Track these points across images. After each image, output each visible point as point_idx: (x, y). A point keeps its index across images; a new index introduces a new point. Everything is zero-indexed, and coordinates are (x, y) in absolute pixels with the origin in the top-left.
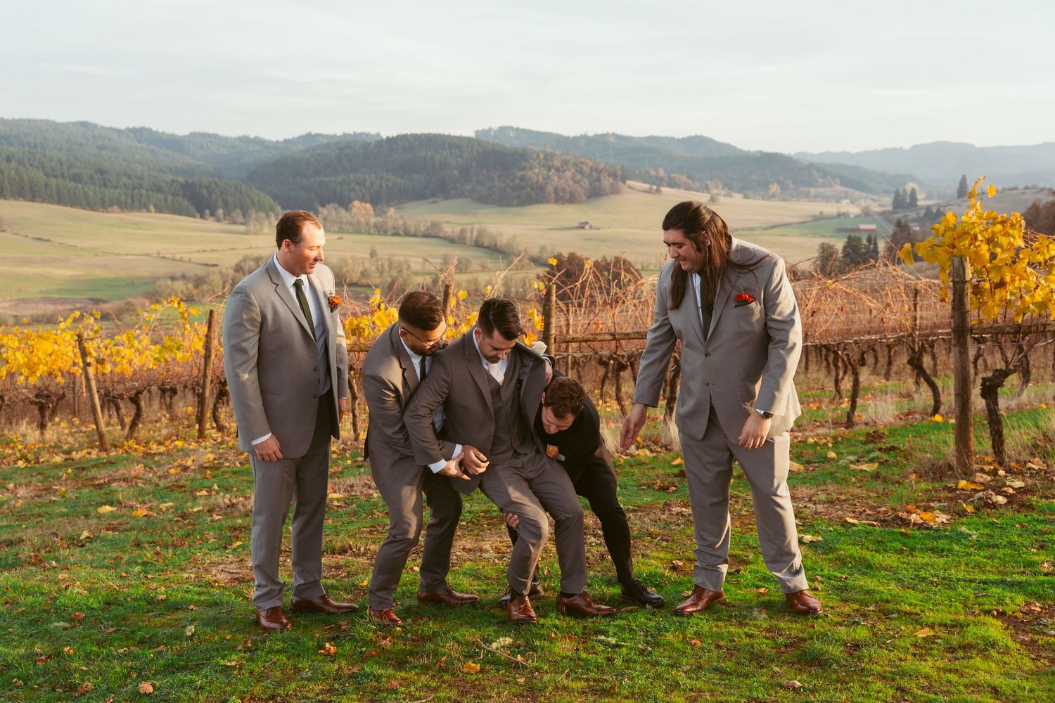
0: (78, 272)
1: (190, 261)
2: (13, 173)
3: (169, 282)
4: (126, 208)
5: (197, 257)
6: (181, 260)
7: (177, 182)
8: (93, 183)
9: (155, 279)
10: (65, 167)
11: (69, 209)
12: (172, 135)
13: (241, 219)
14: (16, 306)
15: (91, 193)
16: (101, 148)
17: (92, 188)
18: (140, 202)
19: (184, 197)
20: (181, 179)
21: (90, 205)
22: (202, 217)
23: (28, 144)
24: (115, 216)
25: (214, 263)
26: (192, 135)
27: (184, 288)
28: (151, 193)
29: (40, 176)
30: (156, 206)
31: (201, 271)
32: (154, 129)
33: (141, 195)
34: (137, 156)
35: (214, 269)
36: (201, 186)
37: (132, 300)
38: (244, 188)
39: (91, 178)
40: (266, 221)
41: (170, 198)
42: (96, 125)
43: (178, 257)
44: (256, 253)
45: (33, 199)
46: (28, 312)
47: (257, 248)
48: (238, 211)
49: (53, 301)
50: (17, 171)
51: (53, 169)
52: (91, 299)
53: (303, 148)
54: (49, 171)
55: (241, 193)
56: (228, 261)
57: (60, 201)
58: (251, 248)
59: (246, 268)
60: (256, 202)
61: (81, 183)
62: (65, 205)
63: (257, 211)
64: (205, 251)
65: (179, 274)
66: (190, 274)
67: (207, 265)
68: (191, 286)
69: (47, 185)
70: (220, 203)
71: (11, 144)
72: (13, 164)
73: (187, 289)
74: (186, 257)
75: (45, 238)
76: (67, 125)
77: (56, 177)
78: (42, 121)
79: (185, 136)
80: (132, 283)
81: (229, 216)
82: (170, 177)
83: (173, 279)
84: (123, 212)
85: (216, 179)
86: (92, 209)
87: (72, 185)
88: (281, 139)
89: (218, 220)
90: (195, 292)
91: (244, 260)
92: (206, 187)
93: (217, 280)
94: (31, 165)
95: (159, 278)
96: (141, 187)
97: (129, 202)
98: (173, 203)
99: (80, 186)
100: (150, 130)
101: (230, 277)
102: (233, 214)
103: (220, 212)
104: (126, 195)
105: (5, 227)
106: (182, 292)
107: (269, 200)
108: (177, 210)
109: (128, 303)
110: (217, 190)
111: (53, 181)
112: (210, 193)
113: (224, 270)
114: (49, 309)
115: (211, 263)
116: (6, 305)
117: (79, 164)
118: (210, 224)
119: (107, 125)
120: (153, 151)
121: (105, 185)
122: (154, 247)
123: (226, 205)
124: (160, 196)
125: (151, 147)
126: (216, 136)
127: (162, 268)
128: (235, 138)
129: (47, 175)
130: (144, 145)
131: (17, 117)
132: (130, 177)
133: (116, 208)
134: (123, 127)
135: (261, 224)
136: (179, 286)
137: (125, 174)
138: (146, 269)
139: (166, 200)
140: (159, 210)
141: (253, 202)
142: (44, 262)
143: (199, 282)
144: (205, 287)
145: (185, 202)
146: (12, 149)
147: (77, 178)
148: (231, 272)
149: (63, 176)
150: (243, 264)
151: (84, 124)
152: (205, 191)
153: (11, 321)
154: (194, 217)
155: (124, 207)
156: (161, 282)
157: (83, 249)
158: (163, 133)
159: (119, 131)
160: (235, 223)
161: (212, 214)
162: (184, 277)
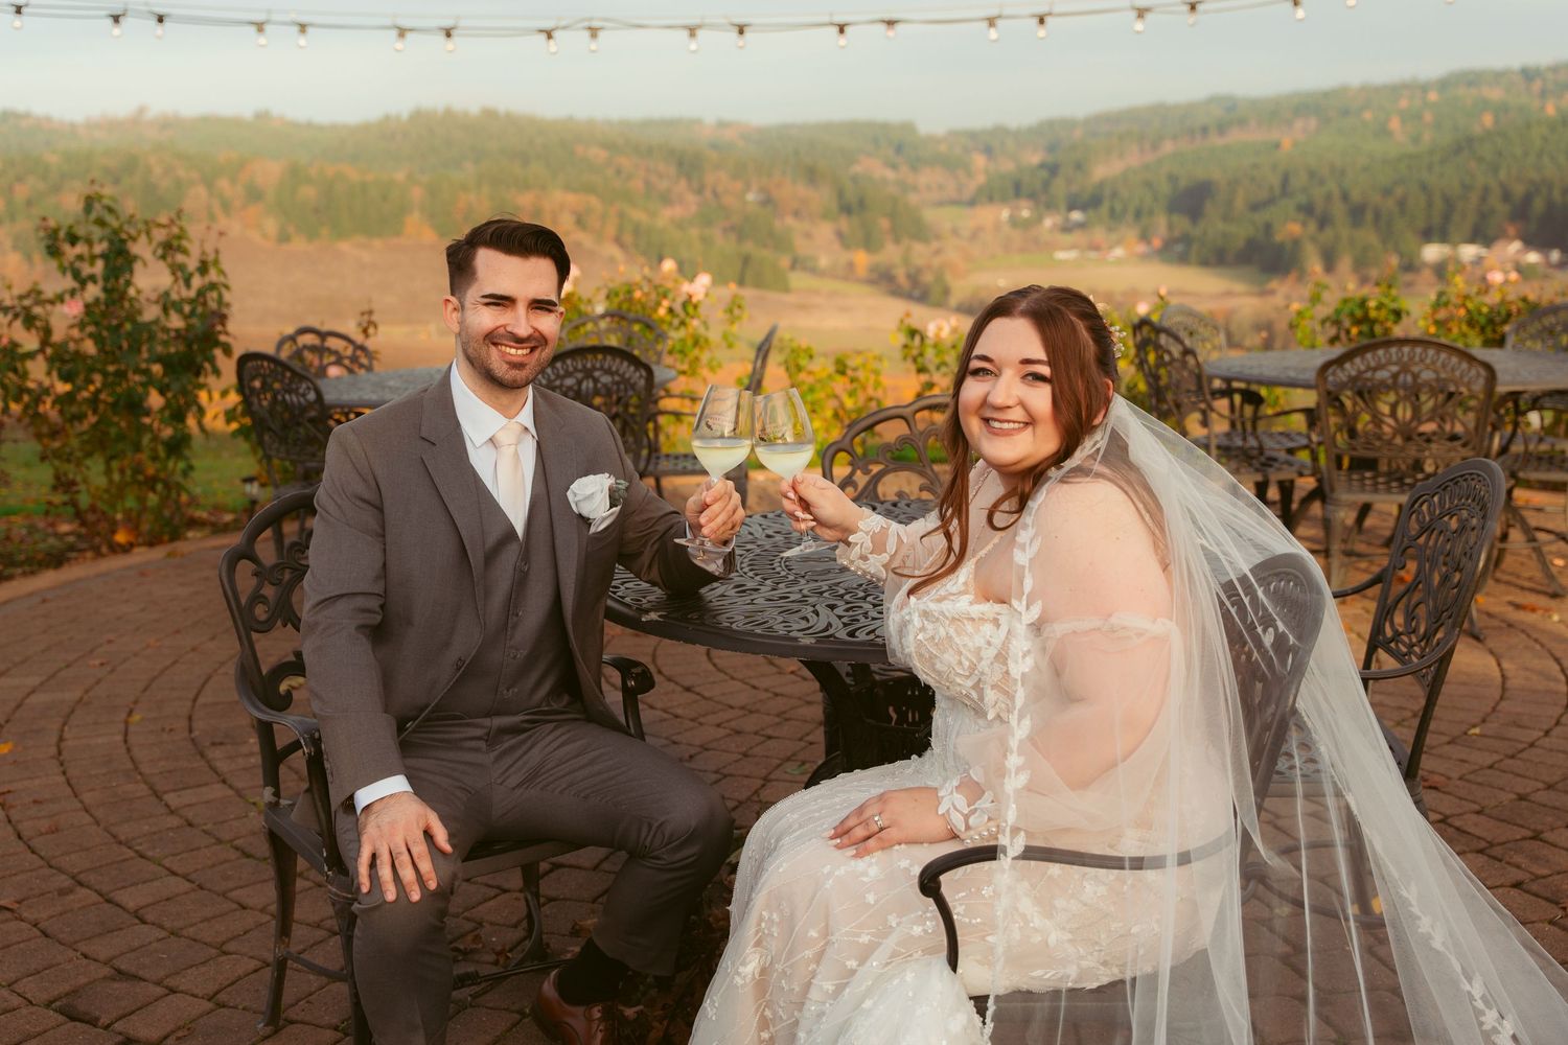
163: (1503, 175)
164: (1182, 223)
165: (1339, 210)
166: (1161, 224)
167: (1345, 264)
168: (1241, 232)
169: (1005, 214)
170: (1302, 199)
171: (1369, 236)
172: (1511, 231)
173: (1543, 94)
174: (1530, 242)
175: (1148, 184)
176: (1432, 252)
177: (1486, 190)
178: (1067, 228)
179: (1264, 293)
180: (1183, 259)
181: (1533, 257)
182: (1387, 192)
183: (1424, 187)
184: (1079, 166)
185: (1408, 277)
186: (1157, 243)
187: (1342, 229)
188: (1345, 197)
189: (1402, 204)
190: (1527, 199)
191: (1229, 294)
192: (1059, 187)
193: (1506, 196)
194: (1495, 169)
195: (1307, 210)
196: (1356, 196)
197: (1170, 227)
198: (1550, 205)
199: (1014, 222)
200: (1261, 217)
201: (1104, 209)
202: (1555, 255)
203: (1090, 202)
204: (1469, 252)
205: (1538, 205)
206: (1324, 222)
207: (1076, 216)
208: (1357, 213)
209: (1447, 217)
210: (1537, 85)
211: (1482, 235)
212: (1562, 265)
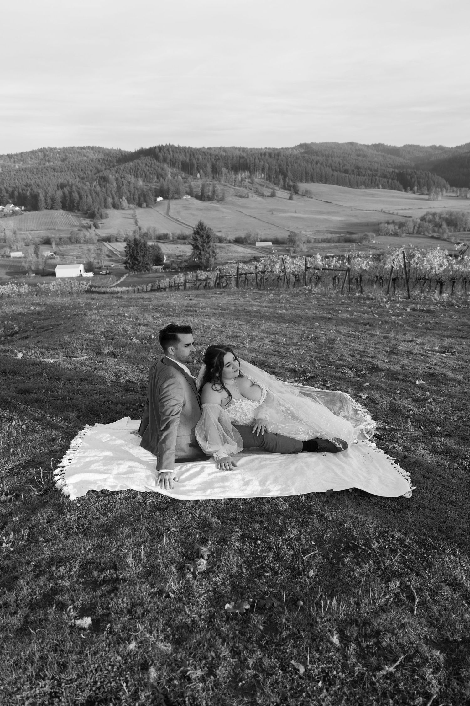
0: (343, 219)
1: (397, 214)
2: (318, 170)
3: (386, 225)
4: (368, 186)
5: (401, 212)
6: (393, 214)
7: (395, 172)
8: (354, 174)
9: (379, 224)
10: (341, 166)
11: (341, 187)
12: (395, 147)
13: (426, 192)
14: (315, 233)
15: (352, 179)
16: (359, 155)
17: (353, 176)
18: (375, 183)
19: (397, 180)
20: (397, 171)
21: (351, 185)
22: (406, 191)
23: (325, 155)
24: (362, 190)
25: (410, 215)
26: (405, 146)
27: (393, 228)
28: (381, 178)
29: (329, 170)
30: (382, 185)
31: (403, 220)
32: (386, 144)
33: (376, 180)
34: (376, 159)
35: (410, 219)
36: (407, 174)
37: (367, 233)
38: (430, 175)
39: (353, 171)
40: (440, 193)
41: (390, 181)
42: (357, 144)
43: (391, 212)
44: (433, 211)
45: (325, 183)
46: (320, 237)
47: (434, 208)
48: (425, 187)
49: (331, 232)
50: (320, 169)
51: (336, 168)
52: (348, 232)
53: (467, 151)
54: (334, 168)
55: (428, 178)
56: (417, 214)
57: (338, 182)
58: (430, 208)
59: (427, 219)
60: (436, 183)
61: (348, 173)
62: (340, 185)
63: (436, 187)
64: (405, 209)
65: (391, 221)
66: (397, 221)
67: (406, 216)
68: (397, 227)
69: (332, 175)
70: (416, 183)
71: (318, 155)
72: (319, 165)
73: (395, 229)
74: (395, 212)
75: (329, 201)
76: (343, 145)
77: (337, 171)
78: (332, 143)
79: (401, 147)
80: (367, 225)
81: (420, 190)
82: (391, 170)
83: (388, 223)
84: (366, 188)
85: (415, 170)
86: (352, 187)
87: (344, 175)
88: (454, 146)
89: (414, 193)
90: (398, 231)
91: (427, 214)
92: (410, 175)
93: (411, 225)
94: (326, 165)
95: (381, 223)
96: (376, 175)
97: (370, 183)
98: (391, 184)
99: (347, 175)
100: (383, 145)
101: (418, 223)
102: (423, 189)
103: (416, 188)
104: (369, 179)
105: (313, 196)
106: (392, 230)
107: (443, 181)
108: (393, 187)
109: (366, 235)
110: (416, 176)
111: (335, 173)
112: (411, 178)
113: (415, 220)
114: (329, 236)
115: (408, 215)
116: (311, 233)
117: (348, 164)
118: (410, 195)
119: (362, 143)
120: (384, 156)
121: (359, 175)
122: (379, 207)
123: (419, 183)
124: (385, 180)
125: (383, 154)
126: (417, 146)
127: (383, 218)
128: (428, 147)
129: (333, 170)
130: (380, 153)
131: (321, 142)
132: (371, 170)
133: (363, 187)
134: (370, 144)
135: (438, 194)
136: (391, 227)
137: (369, 169)
138: (375, 218)
139: (388, 182)
140: (384, 187)
141: (434, 182)
142: (329, 213)
143: (401, 225)
144: (404, 228)
145: (398, 183)
146: (318, 158)
147: (346, 172)
148: (419, 220)
149: (340, 171)
150: (425, 217)
151: (352, 144)
152: (409, 177)
153: (313, 241)
154: (401, 191)
155: (367, 186)
156: (382, 225)
157: (346, 207)
158: (390, 146)
159: (368, 146)
160: (423, 194)
161: (411, 189)
162: (393, 222)
163: (5, 185)
172: (10, 201)
173: (14, 162)
174: (16, 204)
181: (17, 208)
190: (13, 192)
193: (7, 191)
198: (19, 193)
202: (23, 208)
205: (16, 193)
210: (13, 160)
212: (25, 210)
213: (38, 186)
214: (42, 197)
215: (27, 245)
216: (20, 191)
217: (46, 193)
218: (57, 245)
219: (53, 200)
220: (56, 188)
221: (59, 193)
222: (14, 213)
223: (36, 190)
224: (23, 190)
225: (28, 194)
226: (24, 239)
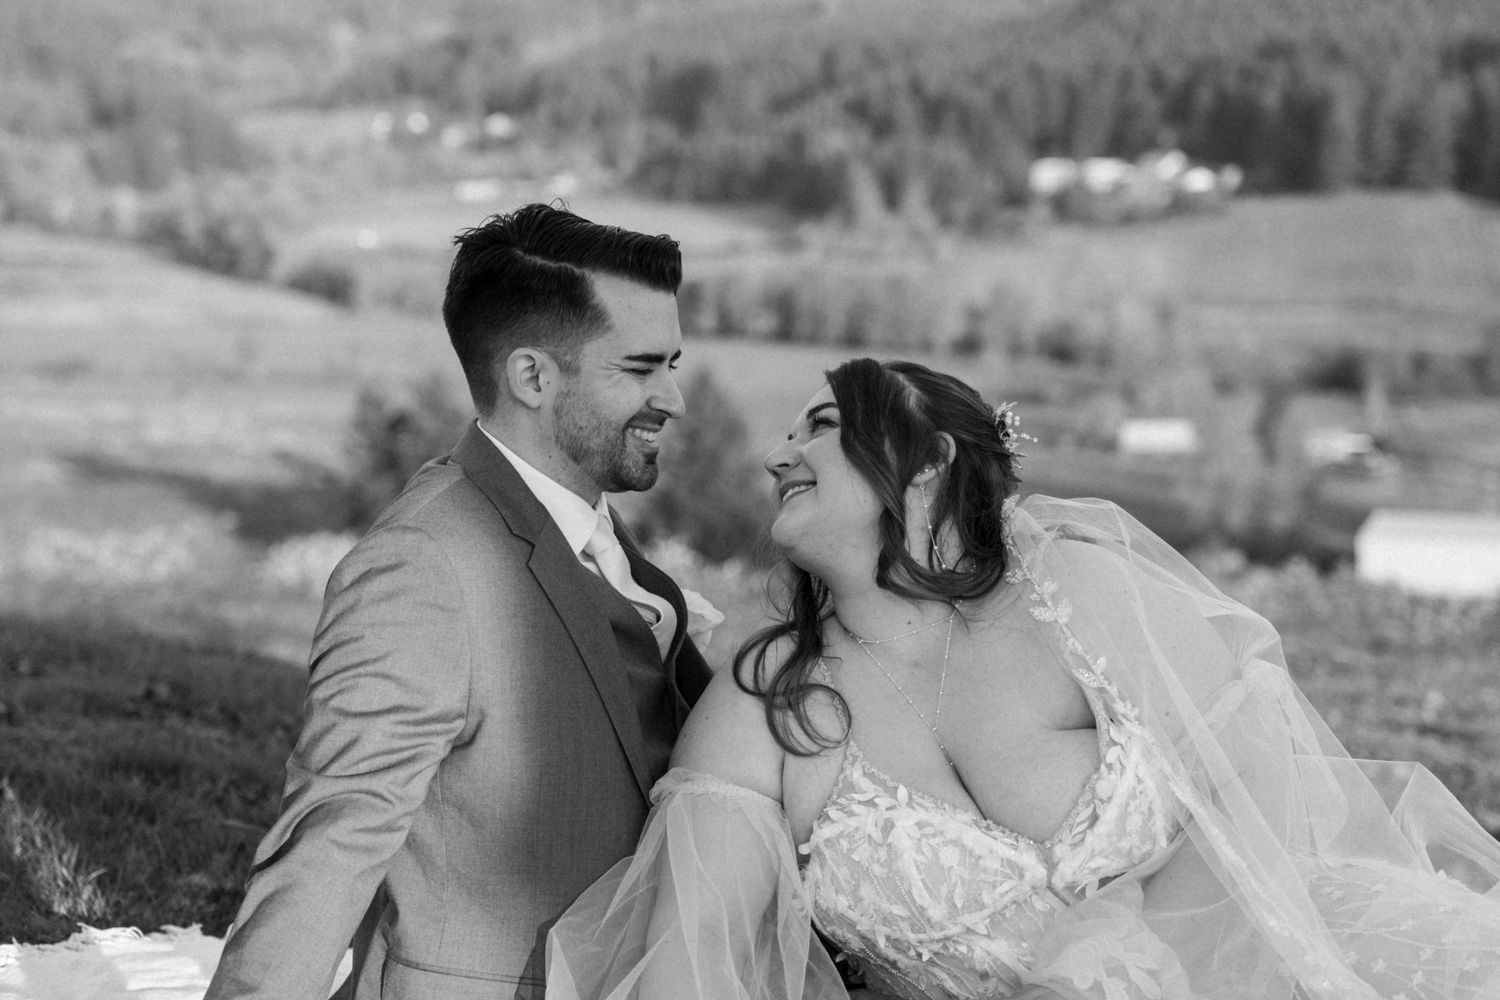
163: (1152, 51)
164: (666, 134)
165: (906, 112)
166: (635, 137)
167: (915, 197)
168: (755, 147)
169: (380, 124)
170: (850, 91)
171: (951, 152)
172: (1168, 135)
174: (1199, 154)
175: (615, 74)
176: (1049, 175)
177: (1126, 80)
178: (483, 145)
179: (791, 245)
180: (667, 194)
181: (1200, 180)
182: (978, 78)
183: (1036, 73)
184: (505, 43)
185: (1008, 215)
186: (628, 164)
187: (910, 141)
188: (916, 88)
189: (1002, 99)
190: (1189, 87)
191: (734, 249)
192: (472, 81)
193: (1157, 83)
194: (1139, 40)
195: (858, 110)
196: (933, 85)
197: (650, 139)
198: (1222, 96)
199: (399, 138)
200: (787, 123)
201: (543, 113)
202: (1232, 177)
203: (521, 101)
204: (1103, 173)
205: (1205, 97)
206: (882, 127)
207: (500, 126)
208: (935, 112)
209: (1070, 120)
211: (1125, 145)
212: (1242, 192)
213: (1334, 54)
214: (1345, 117)
215: (1225, 386)
216: (1231, 81)
217: (1374, 94)
218: (1399, 395)
219: (1409, 133)
220: (1432, 66)
221: (1450, 99)
222: (1181, 205)
223: (1317, 76)
224: (1246, 75)
225: (1270, 99)
226: (1208, 356)
